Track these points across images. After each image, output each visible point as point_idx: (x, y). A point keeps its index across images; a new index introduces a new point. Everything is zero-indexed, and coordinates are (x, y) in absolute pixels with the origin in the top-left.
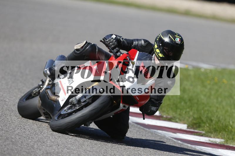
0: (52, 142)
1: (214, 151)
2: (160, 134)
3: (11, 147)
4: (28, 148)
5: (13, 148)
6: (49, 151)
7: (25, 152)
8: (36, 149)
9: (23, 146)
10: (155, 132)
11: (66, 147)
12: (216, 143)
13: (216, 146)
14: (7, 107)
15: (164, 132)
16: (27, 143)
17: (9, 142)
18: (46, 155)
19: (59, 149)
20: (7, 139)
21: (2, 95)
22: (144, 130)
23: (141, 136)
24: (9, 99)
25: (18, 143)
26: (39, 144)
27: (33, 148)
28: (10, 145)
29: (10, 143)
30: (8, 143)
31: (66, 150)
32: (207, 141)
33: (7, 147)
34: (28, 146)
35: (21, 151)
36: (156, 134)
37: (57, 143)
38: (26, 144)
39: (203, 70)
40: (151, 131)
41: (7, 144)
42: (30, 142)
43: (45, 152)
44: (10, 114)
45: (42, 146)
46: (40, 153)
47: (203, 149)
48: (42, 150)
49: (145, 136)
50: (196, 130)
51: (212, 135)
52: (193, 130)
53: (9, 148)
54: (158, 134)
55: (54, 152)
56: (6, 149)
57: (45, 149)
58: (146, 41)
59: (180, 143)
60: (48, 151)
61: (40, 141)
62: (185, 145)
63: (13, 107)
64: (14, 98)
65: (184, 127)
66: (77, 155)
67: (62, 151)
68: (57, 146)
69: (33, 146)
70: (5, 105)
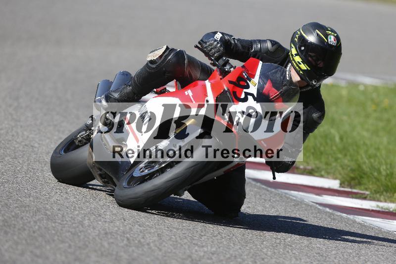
0: (113, 214)
1: (386, 224)
2: (293, 196)
3: (44, 224)
4: (74, 225)
5: (49, 226)
6: (109, 229)
7: (69, 231)
8: (87, 228)
9: (65, 222)
10: (286, 193)
11: (138, 222)
12: (389, 210)
13: (389, 216)
14: (37, 157)
15: (301, 193)
16: (72, 217)
17: (42, 216)
18: (104, 236)
19: (125, 226)
20: (38, 210)
21: (28, 137)
22: (268, 191)
23: (263, 201)
24: (39, 144)
25: (56, 217)
26: (92, 219)
27: (82, 226)
28: (43, 220)
29: (42, 218)
30: (40, 217)
31: (138, 228)
32: (374, 207)
33: (38, 224)
34: (73, 221)
35: (62, 230)
36: (288, 198)
37: (122, 216)
38: (70, 219)
39: (362, 88)
40: (280, 192)
41: (39, 220)
42: (78, 215)
43: (103, 232)
44: (41, 169)
45: (97, 221)
46: (94, 234)
47: (367, 221)
48: (97, 229)
49: (270, 200)
50: (355, 188)
51: (382, 198)
52: (349, 190)
53: (41, 225)
54: (291, 197)
55: (116, 231)
56: (37, 227)
57: (102, 227)
58: (274, 43)
59: (329, 212)
60: (107, 230)
61: (93, 213)
62: (337, 215)
63: (46, 156)
64: (48, 141)
65: (334, 184)
66: (156, 235)
67: (130, 229)
68: (122, 222)
69: (82, 222)
70: (32, 154)
